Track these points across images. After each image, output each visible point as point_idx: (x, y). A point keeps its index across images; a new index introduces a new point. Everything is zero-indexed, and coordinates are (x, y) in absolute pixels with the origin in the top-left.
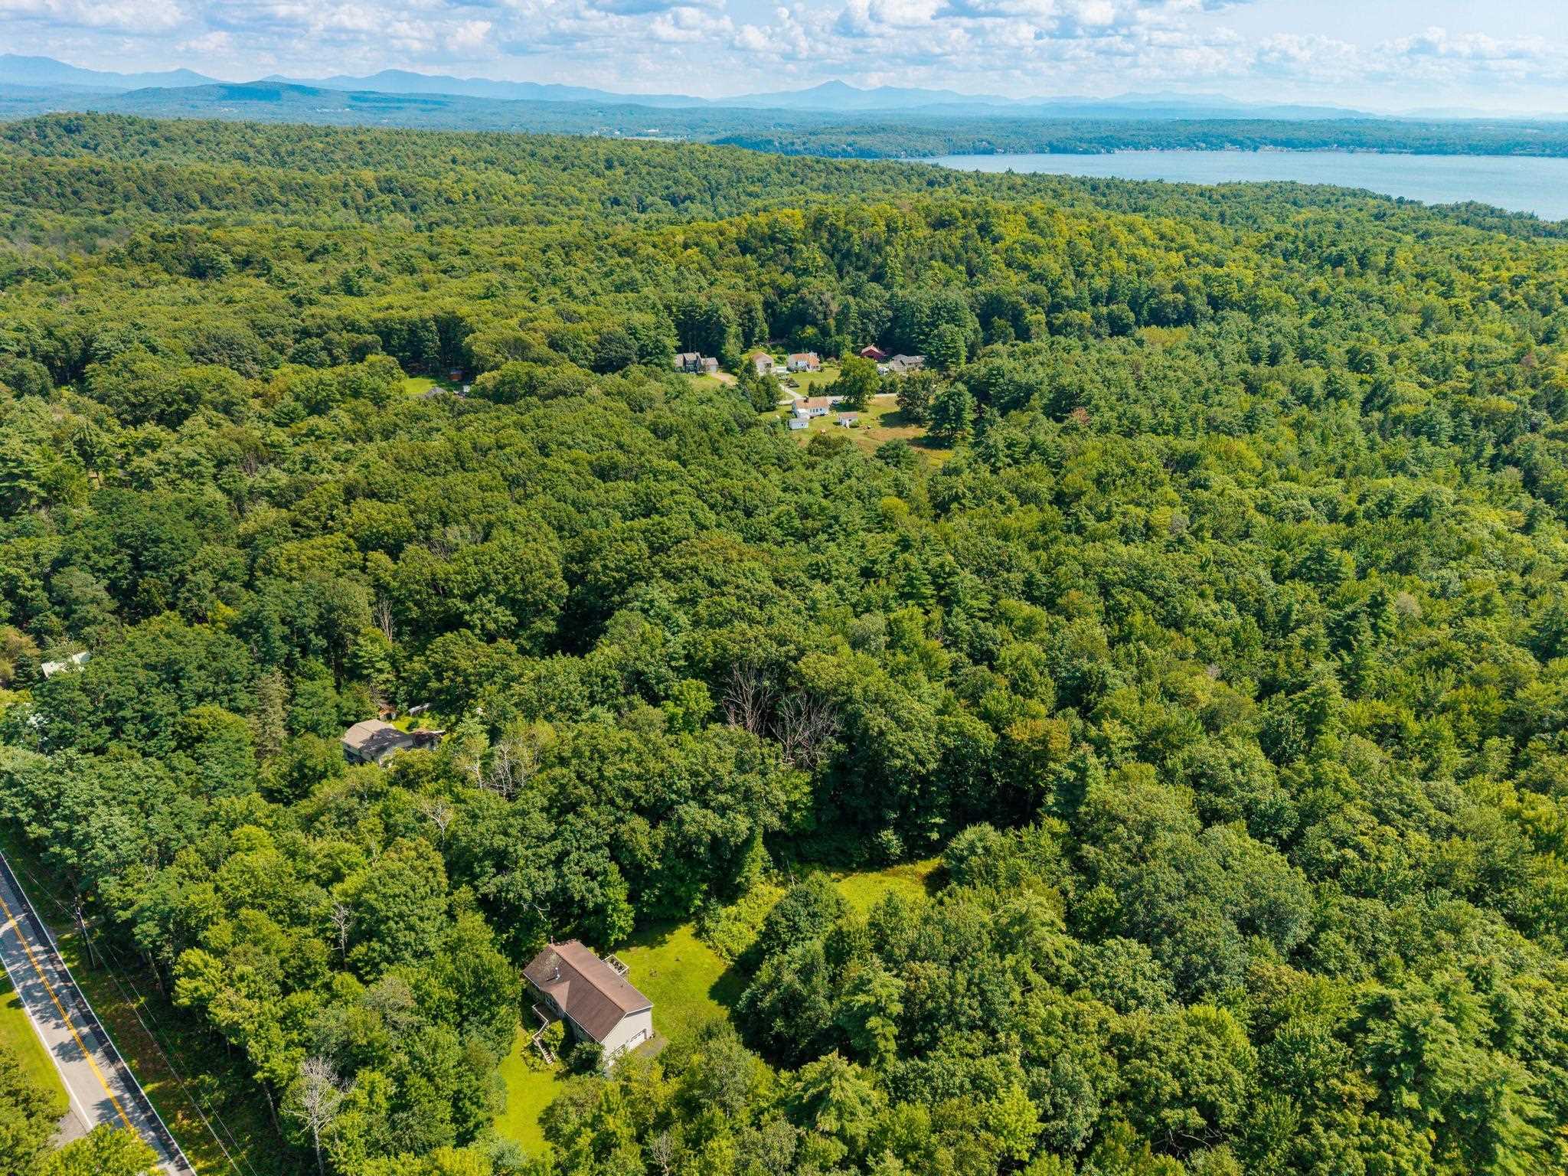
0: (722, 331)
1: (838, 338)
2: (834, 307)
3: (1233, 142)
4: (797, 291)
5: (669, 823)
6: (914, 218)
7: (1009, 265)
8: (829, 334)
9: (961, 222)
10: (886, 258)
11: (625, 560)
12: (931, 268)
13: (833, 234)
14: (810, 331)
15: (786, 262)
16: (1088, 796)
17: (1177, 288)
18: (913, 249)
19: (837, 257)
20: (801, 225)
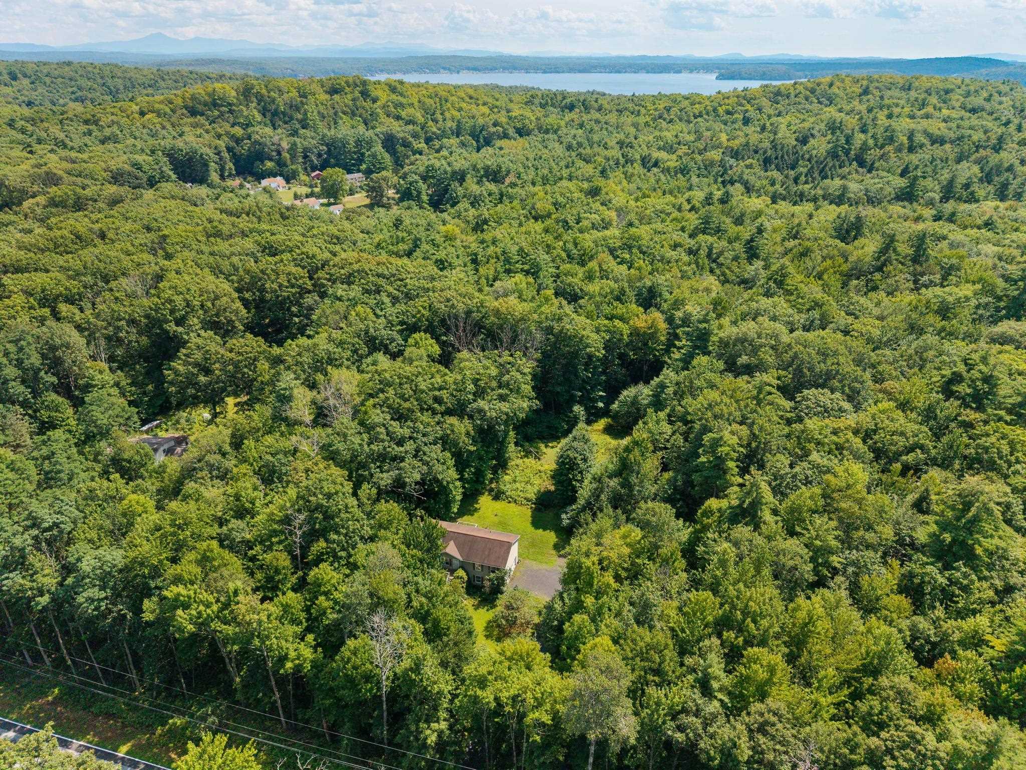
0: (206, 165)
1: (293, 167)
2: (285, 145)
3: (444, 68)
4: (249, 138)
5: (471, 417)
6: (315, 87)
7: (388, 116)
8: (285, 165)
9: (347, 89)
10: (305, 114)
11: (295, 278)
12: (341, 118)
13: (260, 99)
14: (269, 164)
15: (232, 120)
16: (714, 339)
17: (495, 124)
18: (321, 108)
19: (268, 115)
20: (234, 93)
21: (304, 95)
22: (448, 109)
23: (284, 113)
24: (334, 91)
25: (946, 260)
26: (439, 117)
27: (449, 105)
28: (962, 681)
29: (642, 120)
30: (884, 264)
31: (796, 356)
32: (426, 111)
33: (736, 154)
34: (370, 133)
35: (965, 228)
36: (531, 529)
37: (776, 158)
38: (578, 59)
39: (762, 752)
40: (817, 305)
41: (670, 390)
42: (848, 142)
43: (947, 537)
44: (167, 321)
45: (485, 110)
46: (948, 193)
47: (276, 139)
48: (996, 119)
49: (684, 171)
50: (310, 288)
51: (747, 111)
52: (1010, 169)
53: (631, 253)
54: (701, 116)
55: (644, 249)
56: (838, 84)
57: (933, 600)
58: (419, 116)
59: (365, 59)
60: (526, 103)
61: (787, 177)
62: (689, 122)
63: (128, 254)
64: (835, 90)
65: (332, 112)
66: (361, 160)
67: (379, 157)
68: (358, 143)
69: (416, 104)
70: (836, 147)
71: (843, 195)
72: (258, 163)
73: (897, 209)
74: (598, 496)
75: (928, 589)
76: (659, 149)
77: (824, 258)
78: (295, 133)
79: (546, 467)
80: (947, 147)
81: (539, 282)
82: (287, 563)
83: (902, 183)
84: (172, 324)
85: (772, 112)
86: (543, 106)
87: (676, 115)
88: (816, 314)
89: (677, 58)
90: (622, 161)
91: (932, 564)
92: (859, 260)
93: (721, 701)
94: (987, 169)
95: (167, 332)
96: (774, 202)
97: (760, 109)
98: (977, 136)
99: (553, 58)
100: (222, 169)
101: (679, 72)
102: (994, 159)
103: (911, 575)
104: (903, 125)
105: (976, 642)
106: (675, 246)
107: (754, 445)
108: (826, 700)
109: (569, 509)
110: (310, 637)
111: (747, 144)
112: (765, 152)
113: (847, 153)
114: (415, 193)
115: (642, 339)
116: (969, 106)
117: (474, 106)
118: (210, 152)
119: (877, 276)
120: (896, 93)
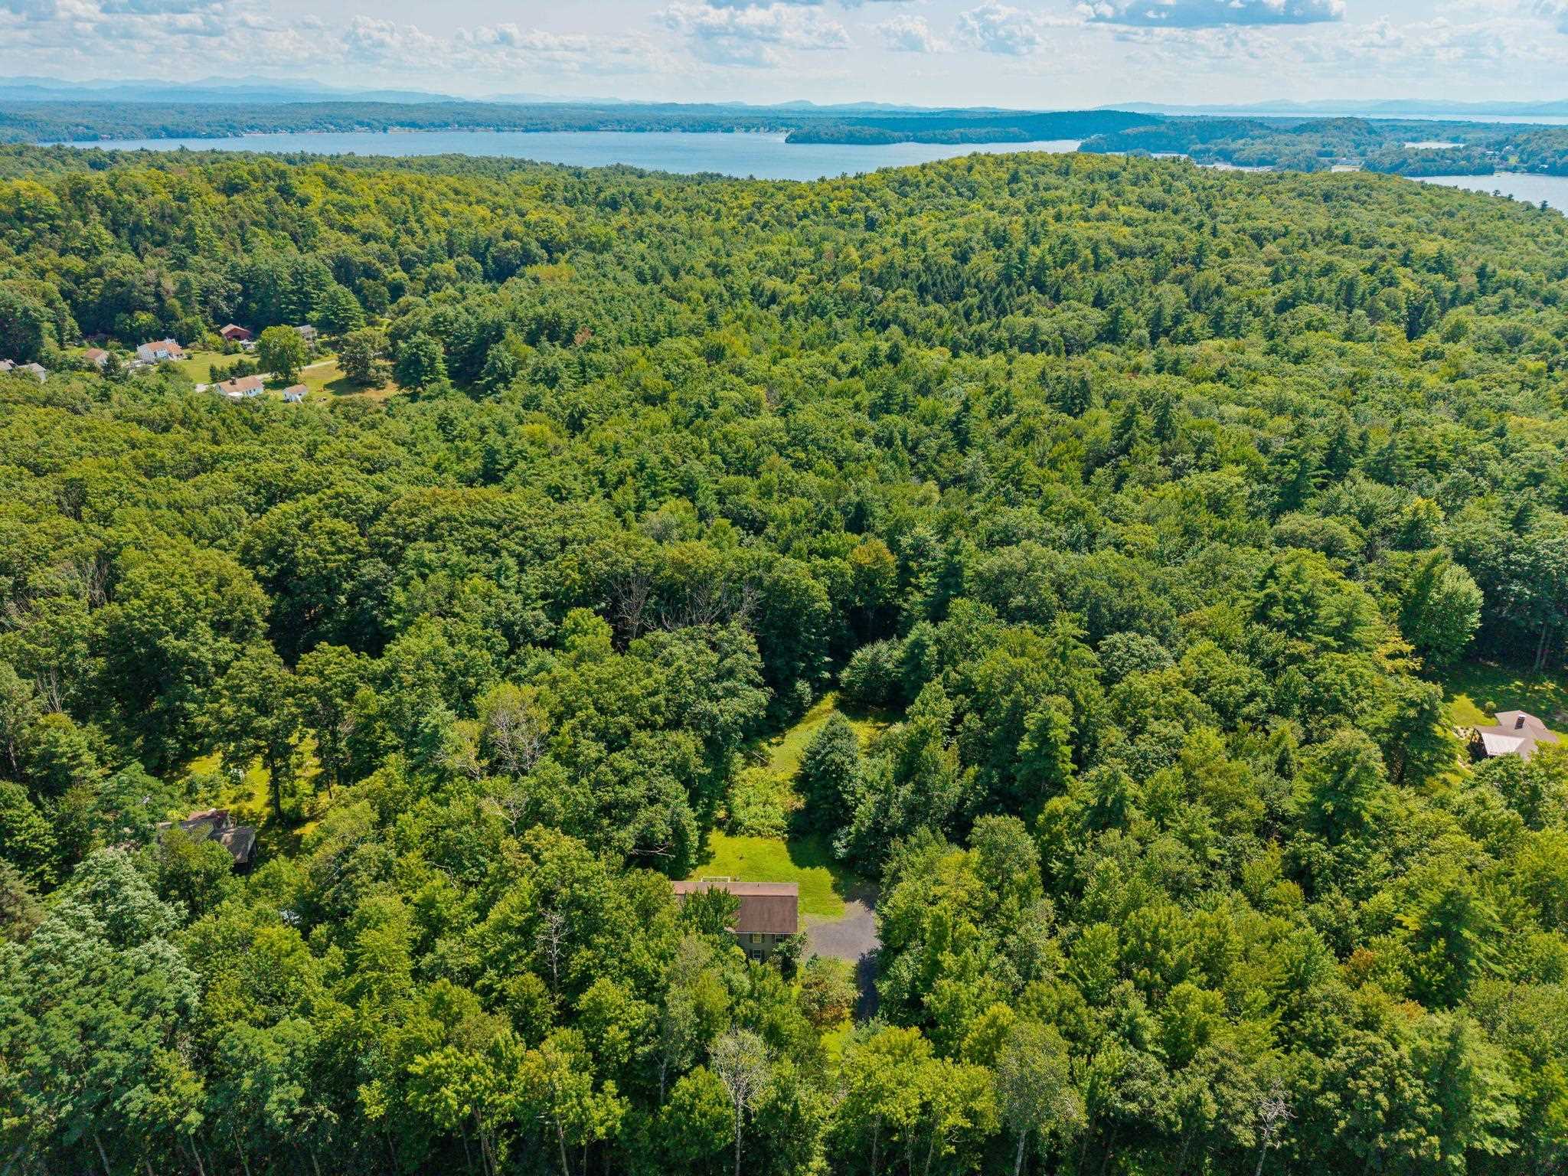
0: (35, 327)
1: (189, 320)
2: (169, 285)
3: (361, 123)
4: (99, 273)
5: (696, 728)
6: (199, 184)
7: (332, 227)
8: (174, 317)
9: (254, 185)
10: (191, 227)
11: (344, 538)
12: (255, 235)
13: (104, 207)
14: (144, 318)
15: (59, 243)
16: (968, 573)
17: (507, 236)
18: (216, 217)
19: (124, 232)
20: (54, 199)
21: (182, 198)
22: (428, 213)
23: (150, 228)
24: (231, 189)
25: (1195, 433)
26: (416, 226)
27: (427, 206)
28: (1384, 972)
29: (726, 224)
30: (1129, 445)
31: (1086, 592)
32: (392, 217)
33: (879, 281)
34: (310, 260)
35: (1197, 381)
36: (794, 869)
37: (934, 284)
38: (574, 107)
39: (1228, 1105)
40: (1078, 513)
41: (933, 650)
42: (1022, 260)
43: (1329, 806)
44: (161, 635)
45: (482, 211)
46: (1158, 330)
47: (151, 275)
48: (1185, 220)
49: (816, 309)
50: (366, 550)
51: (868, 209)
52: (1218, 292)
53: (805, 450)
54: (806, 215)
55: (822, 443)
56: (978, 167)
57: (1326, 881)
58: (381, 224)
59: (216, 107)
60: (543, 198)
61: (956, 312)
62: (792, 226)
63: (28, 520)
64: (976, 176)
65: (234, 224)
66: (306, 305)
67: (343, 301)
68: (297, 275)
69: (373, 205)
70: (1008, 267)
71: (1033, 337)
72: (122, 316)
73: (1105, 354)
74: (886, 811)
75: (1315, 870)
76: (770, 274)
77: (1055, 441)
78: (181, 264)
79: (781, 777)
80: (1139, 260)
81: (699, 504)
82: (541, 987)
83: (1098, 316)
84: (171, 637)
85: (902, 210)
86: (569, 203)
87: (772, 215)
88: (1079, 526)
89: (721, 108)
90: (726, 295)
91: (1317, 840)
92: (1098, 441)
93: (1155, 1053)
94: (1194, 292)
95: (162, 652)
96: (955, 355)
97: (885, 205)
98: (1171, 246)
99: (535, 107)
100: (60, 329)
101: (730, 130)
102: (1198, 280)
103: (1295, 857)
104: (1079, 231)
105: (1386, 924)
106: (859, 435)
107: (1083, 719)
108: (1263, 1026)
109: (841, 832)
110: (610, 1086)
111: (892, 265)
112: (918, 277)
113: (1021, 275)
114: (425, 361)
115: (867, 577)
116: (1149, 201)
117: (464, 206)
118: (35, 303)
119: (1124, 460)
120: (1053, 179)
